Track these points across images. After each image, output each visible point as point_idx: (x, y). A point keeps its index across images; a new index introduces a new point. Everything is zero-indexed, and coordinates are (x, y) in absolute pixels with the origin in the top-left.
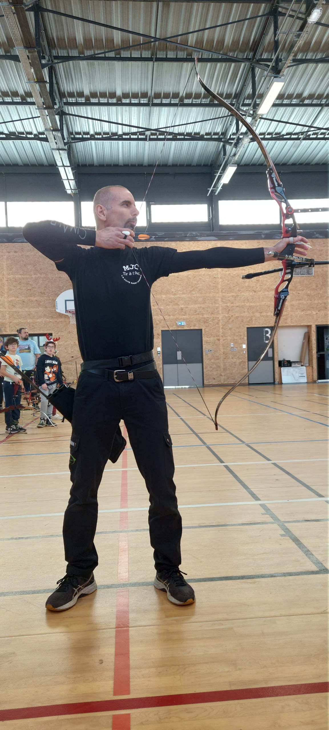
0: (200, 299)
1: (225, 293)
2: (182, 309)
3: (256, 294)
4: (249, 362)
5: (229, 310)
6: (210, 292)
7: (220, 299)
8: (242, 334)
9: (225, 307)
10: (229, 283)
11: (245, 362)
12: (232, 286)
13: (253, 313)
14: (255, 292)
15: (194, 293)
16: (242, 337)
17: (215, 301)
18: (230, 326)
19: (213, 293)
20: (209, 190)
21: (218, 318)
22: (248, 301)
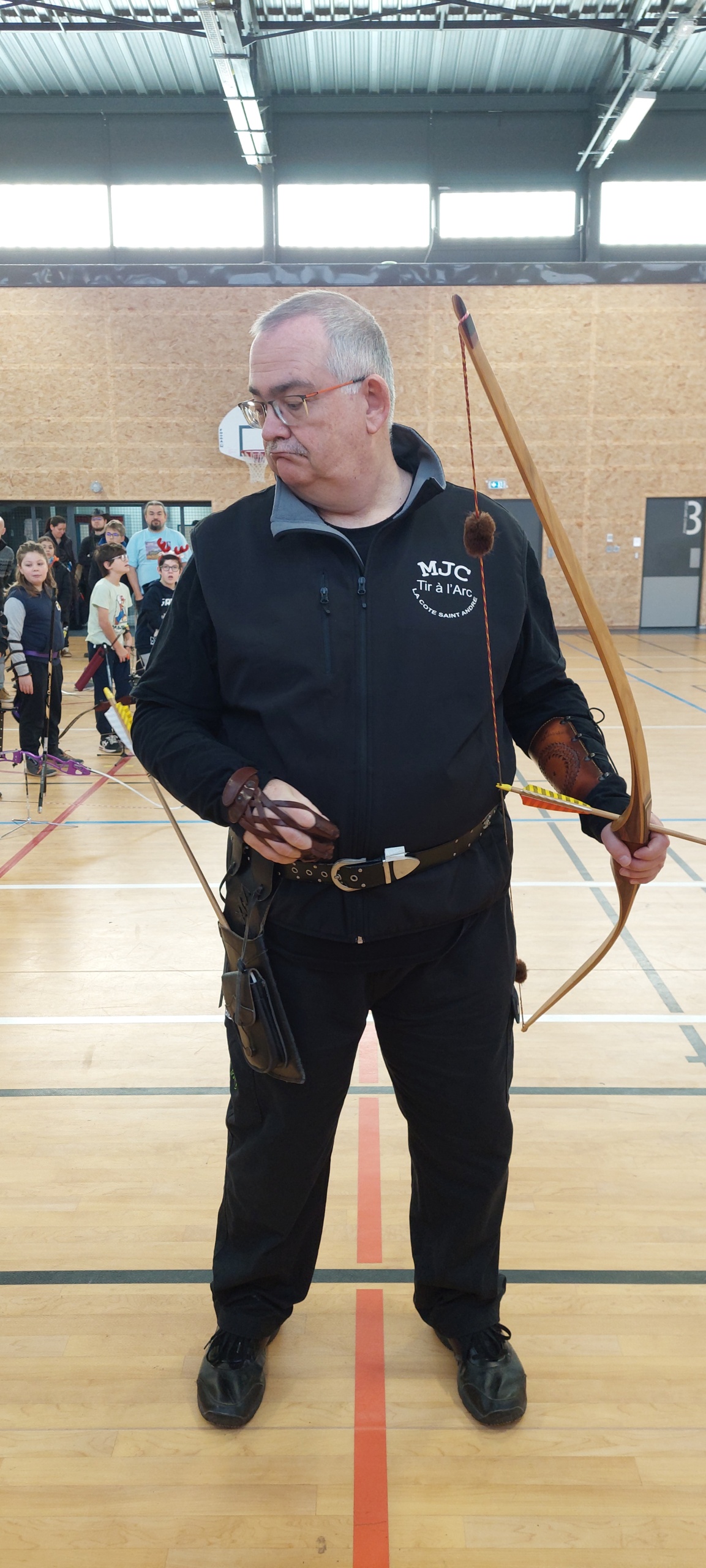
0: (544, 428)
1: (603, 413)
2: (501, 451)
3: (673, 417)
4: (645, 578)
5: (609, 455)
6: (567, 412)
7: (591, 428)
8: (633, 512)
9: (599, 449)
11: (635, 579)
12: (621, 398)
13: (664, 463)
14: (672, 412)
15: (529, 412)
16: (634, 520)
17: (578, 433)
18: (608, 494)
19: (575, 414)
20: (581, 156)
21: (582, 473)
22: (654, 435)
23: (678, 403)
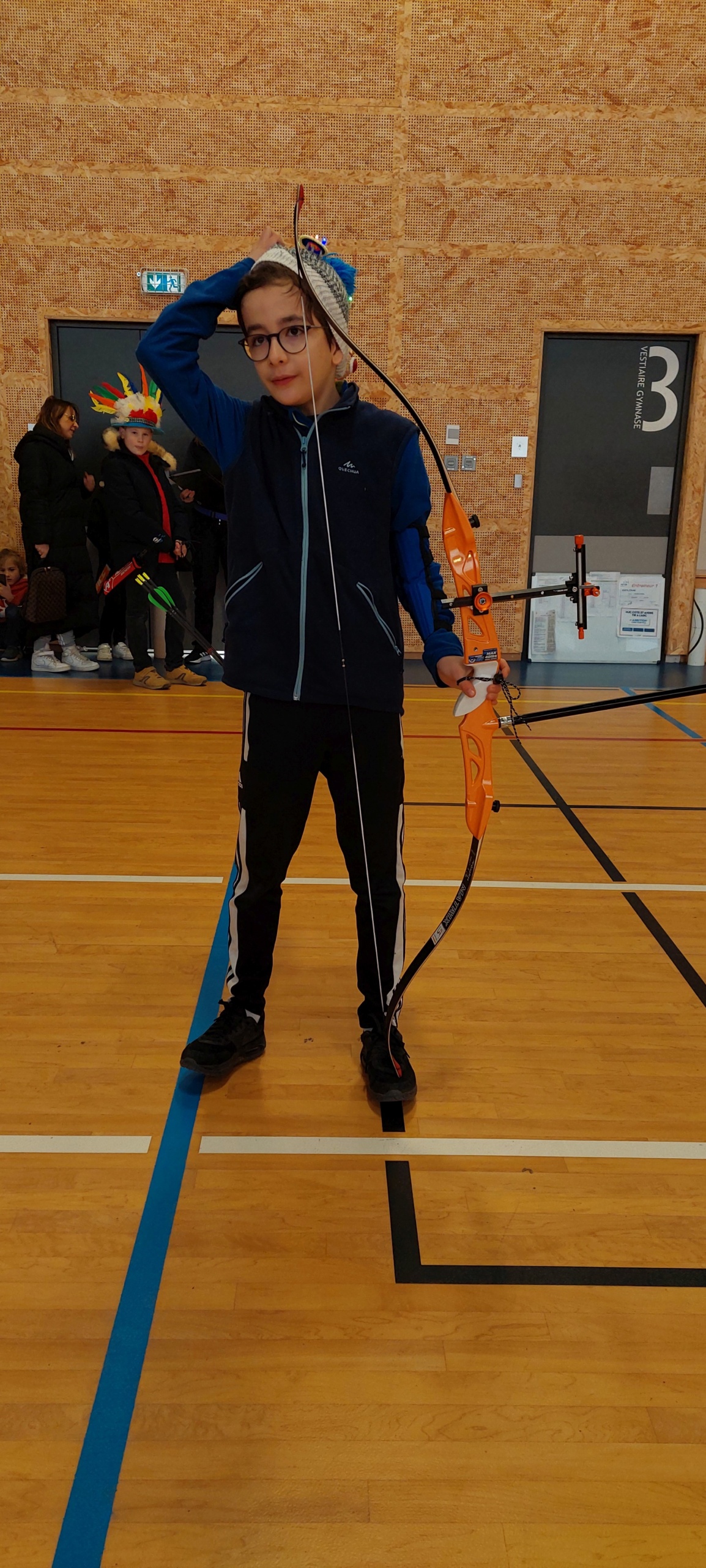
0: (282, 133)
1: (435, 98)
2: (170, 192)
3: (617, 116)
4: (537, 538)
5: (452, 215)
6: (342, 89)
7: (403, 138)
8: (514, 369)
9: (427, 195)
10: (462, 29)
12: (483, 55)
13: (591, 241)
14: (615, 102)
15: (241, 84)
16: (513, 390)
17: (371, 149)
18: (449, 319)
19: (363, 96)
21: (384, 261)
22: (567, 163)
23: (629, 75)
